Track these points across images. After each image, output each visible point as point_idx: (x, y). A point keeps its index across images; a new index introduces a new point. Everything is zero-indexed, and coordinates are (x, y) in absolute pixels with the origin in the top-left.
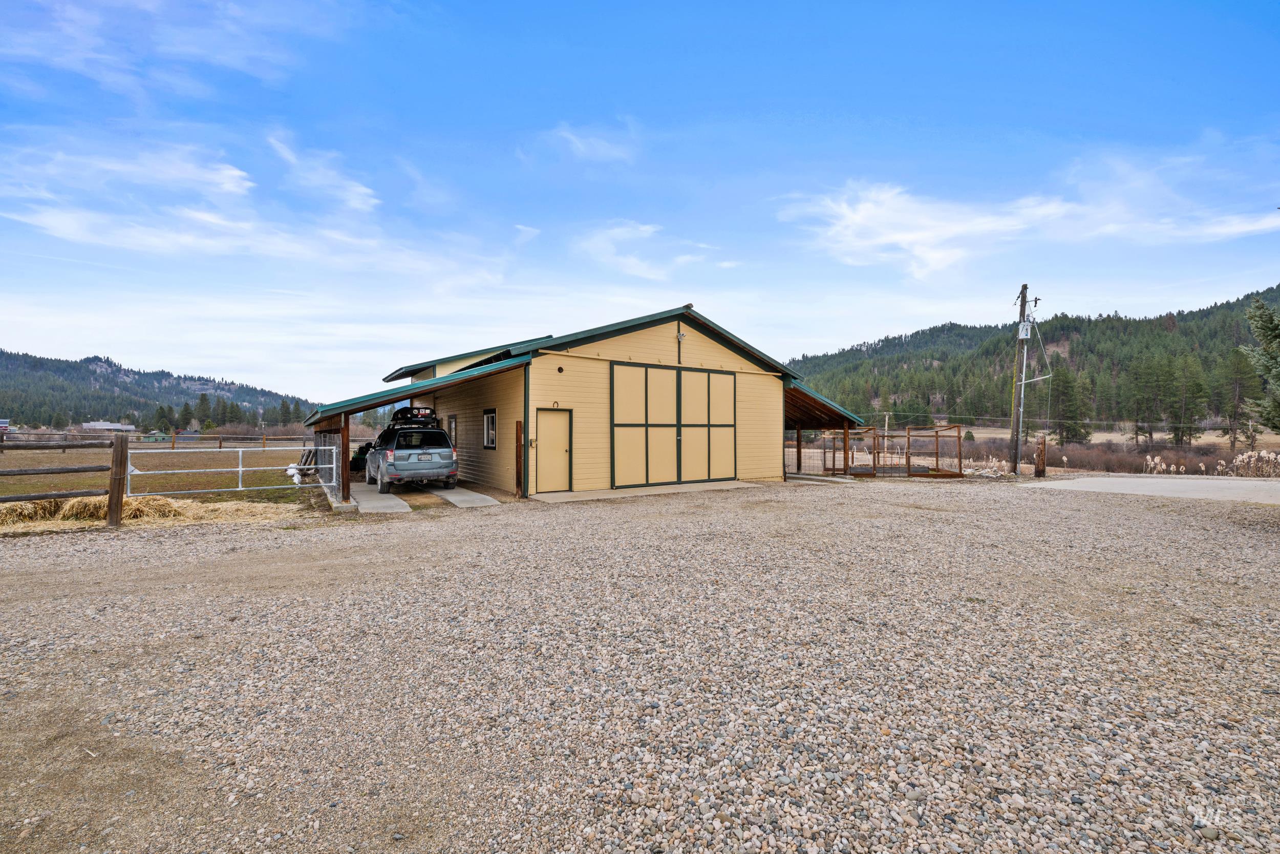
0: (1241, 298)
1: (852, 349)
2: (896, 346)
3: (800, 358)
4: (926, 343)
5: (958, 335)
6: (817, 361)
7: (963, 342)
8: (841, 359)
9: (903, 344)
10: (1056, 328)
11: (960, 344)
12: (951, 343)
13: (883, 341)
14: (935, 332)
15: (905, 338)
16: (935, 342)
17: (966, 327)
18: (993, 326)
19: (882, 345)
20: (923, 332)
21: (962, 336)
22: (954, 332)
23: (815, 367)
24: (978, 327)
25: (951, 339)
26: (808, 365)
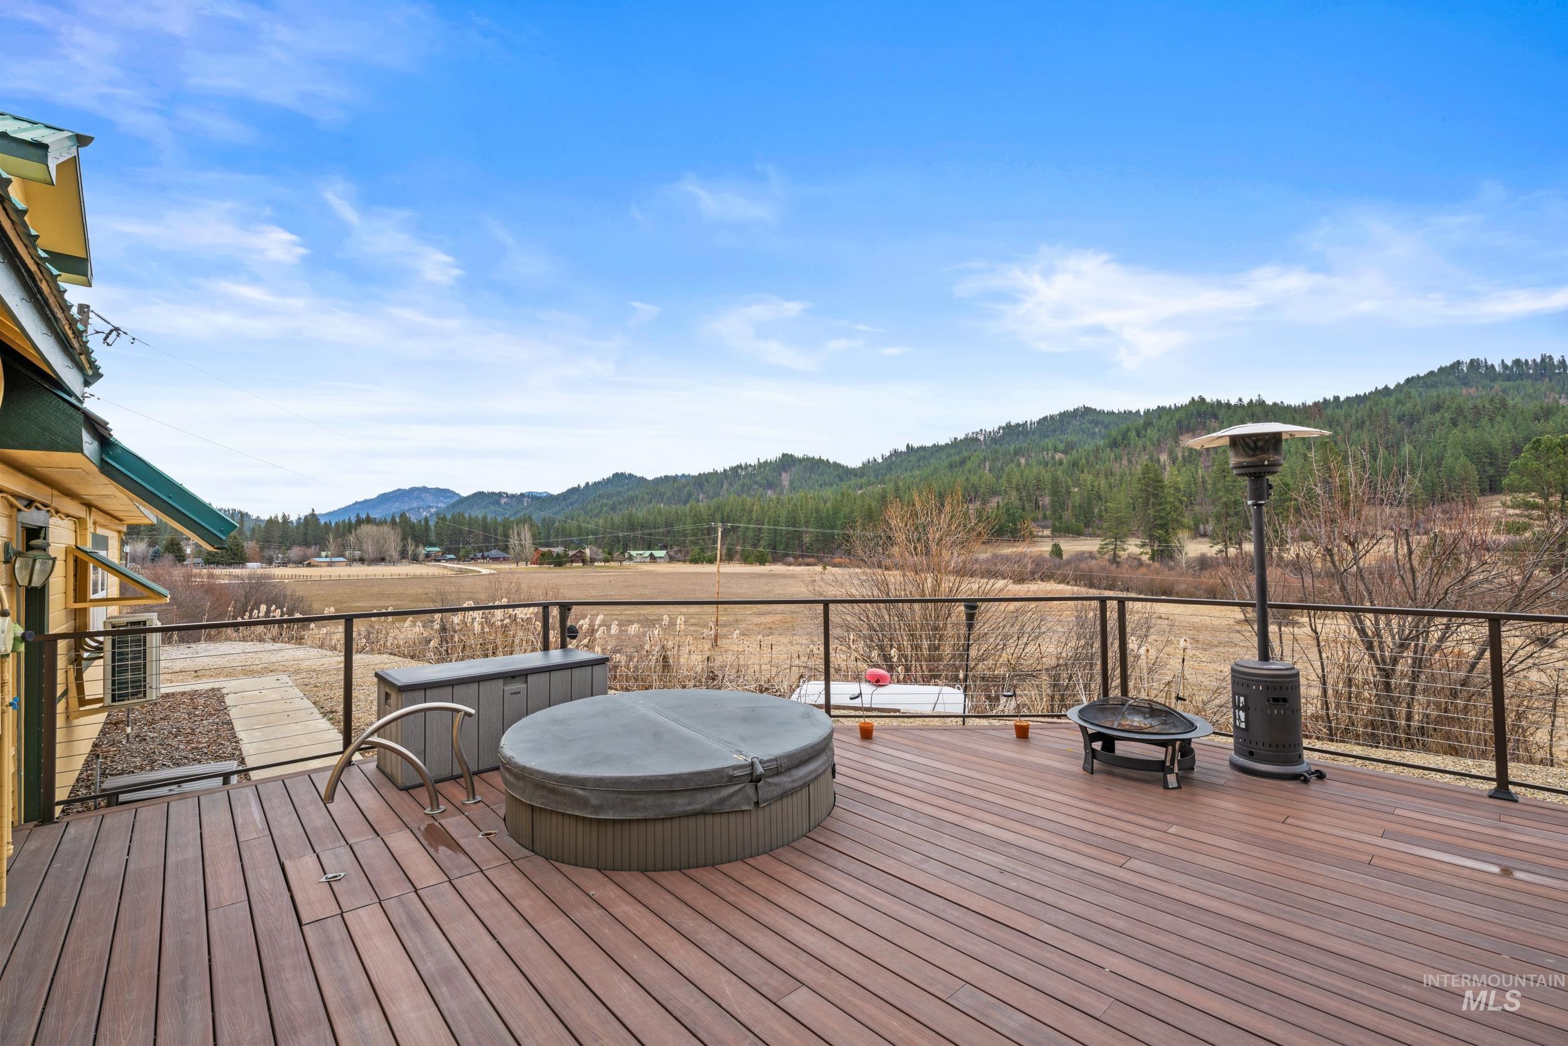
0: (1402, 382)
1: (966, 439)
2: (1019, 434)
3: (904, 449)
4: (1055, 432)
5: (1091, 422)
6: (922, 453)
7: (1097, 430)
8: (952, 451)
9: (1028, 433)
10: (1192, 414)
11: (1094, 434)
12: (1083, 431)
13: (1003, 428)
14: (1066, 417)
15: (1031, 424)
16: (1066, 430)
17: (1102, 413)
18: (1134, 411)
19: (1003, 433)
20: (1052, 417)
21: (1097, 423)
22: (1087, 418)
23: (919, 460)
24: (1117, 412)
25: (1083, 426)
26: (911, 458)
